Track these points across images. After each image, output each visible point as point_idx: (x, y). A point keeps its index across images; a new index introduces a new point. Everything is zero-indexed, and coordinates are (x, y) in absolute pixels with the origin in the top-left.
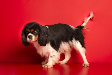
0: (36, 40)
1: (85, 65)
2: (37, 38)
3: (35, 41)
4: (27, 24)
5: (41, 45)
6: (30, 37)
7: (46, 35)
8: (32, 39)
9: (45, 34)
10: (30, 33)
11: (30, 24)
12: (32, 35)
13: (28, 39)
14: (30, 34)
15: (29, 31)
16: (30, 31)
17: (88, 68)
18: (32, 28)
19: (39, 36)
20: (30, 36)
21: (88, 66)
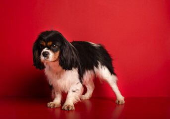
0: (56, 61)
1: (119, 102)
2: (57, 57)
3: (54, 62)
4: (42, 33)
5: (63, 69)
6: (46, 55)
7: (73, 51)
8: (48, 57)
9: (71, 50)
10: (46, 48)
11: (47, 33)
12: (49, 51)
13: (42, 58)
14: (45, 50)
15: (44, 44)
16: (46, 44)
17: (124, 105)
18: (49, 40)
19: (61, 54)
20: (46, 52)
21: (124, 102)
